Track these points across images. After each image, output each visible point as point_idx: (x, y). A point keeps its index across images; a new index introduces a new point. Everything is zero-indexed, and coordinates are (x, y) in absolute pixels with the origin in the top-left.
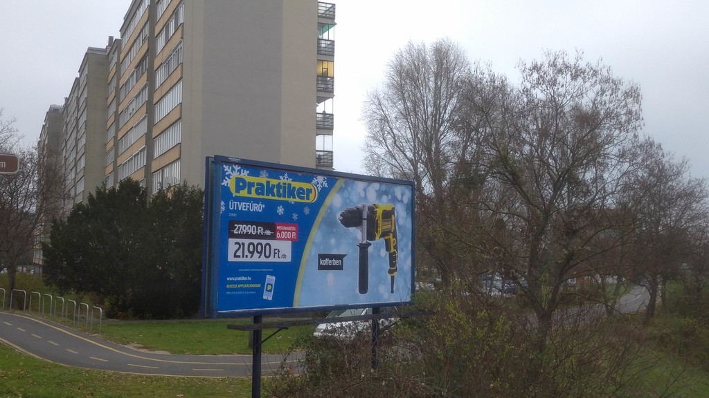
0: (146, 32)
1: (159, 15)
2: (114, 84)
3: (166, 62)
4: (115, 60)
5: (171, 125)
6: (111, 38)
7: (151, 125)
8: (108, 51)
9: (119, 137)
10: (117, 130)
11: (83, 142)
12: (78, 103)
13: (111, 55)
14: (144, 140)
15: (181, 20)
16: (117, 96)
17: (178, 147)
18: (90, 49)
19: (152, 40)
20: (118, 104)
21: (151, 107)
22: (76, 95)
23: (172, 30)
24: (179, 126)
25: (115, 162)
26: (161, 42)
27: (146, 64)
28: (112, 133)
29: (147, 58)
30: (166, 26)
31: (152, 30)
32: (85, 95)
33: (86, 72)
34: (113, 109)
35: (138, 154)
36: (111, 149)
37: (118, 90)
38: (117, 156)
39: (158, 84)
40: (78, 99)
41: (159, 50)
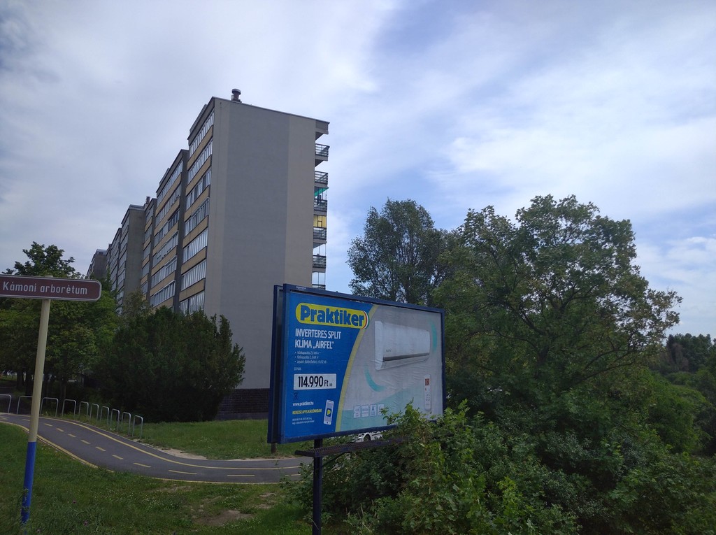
0: (179, 192)
1: (190, 179)
2: (150, 233)
3: (196, 215)
4: (151, 214)
5: (197, 264)
6: (148, 198)
7: (180, 264)
8: (146, 207)
9: (153, 273)
10: (151, 268)
11: (122, 277)
12: (119, 248)
13: (148, 211)
14: (173, 276)
15: (208, 183)
16: (152, 241)
17: (203, 281)
18: (131, 206)
19: (183, 198)
20: (152, 248)
21: (180, 250)
22: (118, 241)
23: (200, 191)
24: (204, 265)
25: (148, 293)
26: (189, 201)
27: (178, 216)
28: (146, 270)
29: (179, 212)
30: (196, 187)
31: (183, 191)
32: (126, 241)
33: (127, 223)
34: (148, 251)
35: (168, 287)
36: (145, 283)
37: (153, 237)
38: (149, 288)
39: (187, 232)
40: (120, 244)
41: (188, 205)
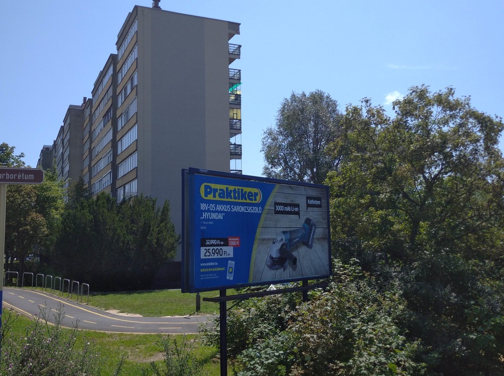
0: (110, 93)
1: (120, 80)
2: (88, 129)
3: (125, 112)
4: (88, 113)
5: (130, 155)
6: (85, 98)
7: (115, 155)
8: (83, 107)
9: (92, 166)
10: (91, 160)
11: (67, 169)
12: (63, 143)
13: (85, 110)
14: (110, 166)
15: (135, 83)
17: (135, 170)
18: (71, 106)
19: (115, 98)
20: (91, 143)
22: (61, 137)
23: (129, 91)
24: (135, 155)
25: (90, 182)
26: (120, 100)
27: (111, 114)
28: (87, 162)
29: (112, 110)
30: (125, 88)
31: (114, 91)
32: (68, 137)
33: (68, 121)
34: (87, 146)
35: (106, 176)
36: (86, 174)
37: (91, 133)
38: (91, 178)
39: (119, 128)
40: (63, 140)
41: (120, 104)
